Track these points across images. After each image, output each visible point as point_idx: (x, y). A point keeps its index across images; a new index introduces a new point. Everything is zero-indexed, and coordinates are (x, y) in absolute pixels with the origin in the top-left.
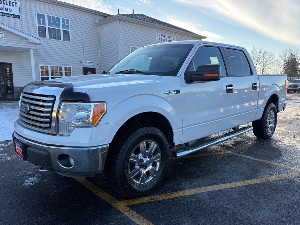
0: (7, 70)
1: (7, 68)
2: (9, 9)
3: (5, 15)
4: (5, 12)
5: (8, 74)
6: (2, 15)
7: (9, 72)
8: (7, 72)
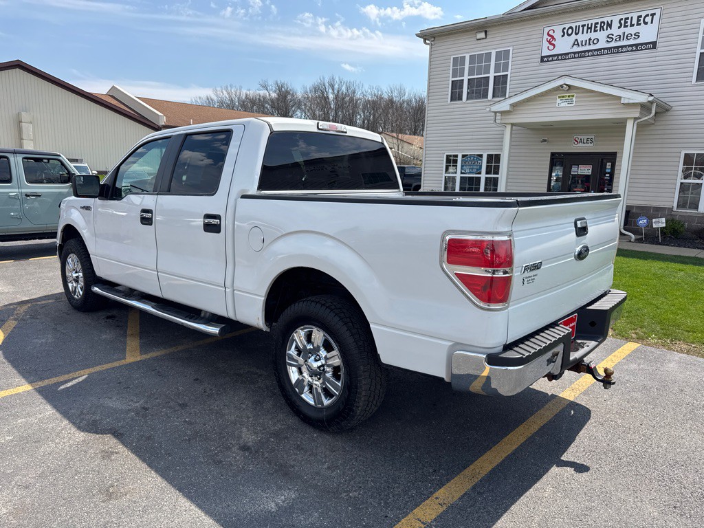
0: (608, 167)
1: (608, 164)
2: (635, 35)
3: (624, 49)
4: (625, 43)
5: (607, 175)
6: (618, 52)
7: (609, 171)
8: (607, 171)
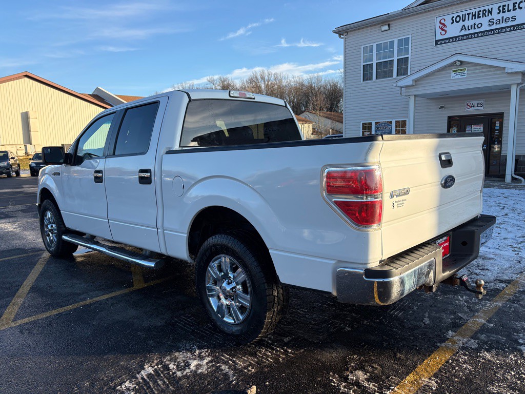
0: (497, 125)
1: (497, 122)
2: (512, 18)
4: (504, 25)
5: (496, 132)
6: (499, 33)
7: (498, 128)
